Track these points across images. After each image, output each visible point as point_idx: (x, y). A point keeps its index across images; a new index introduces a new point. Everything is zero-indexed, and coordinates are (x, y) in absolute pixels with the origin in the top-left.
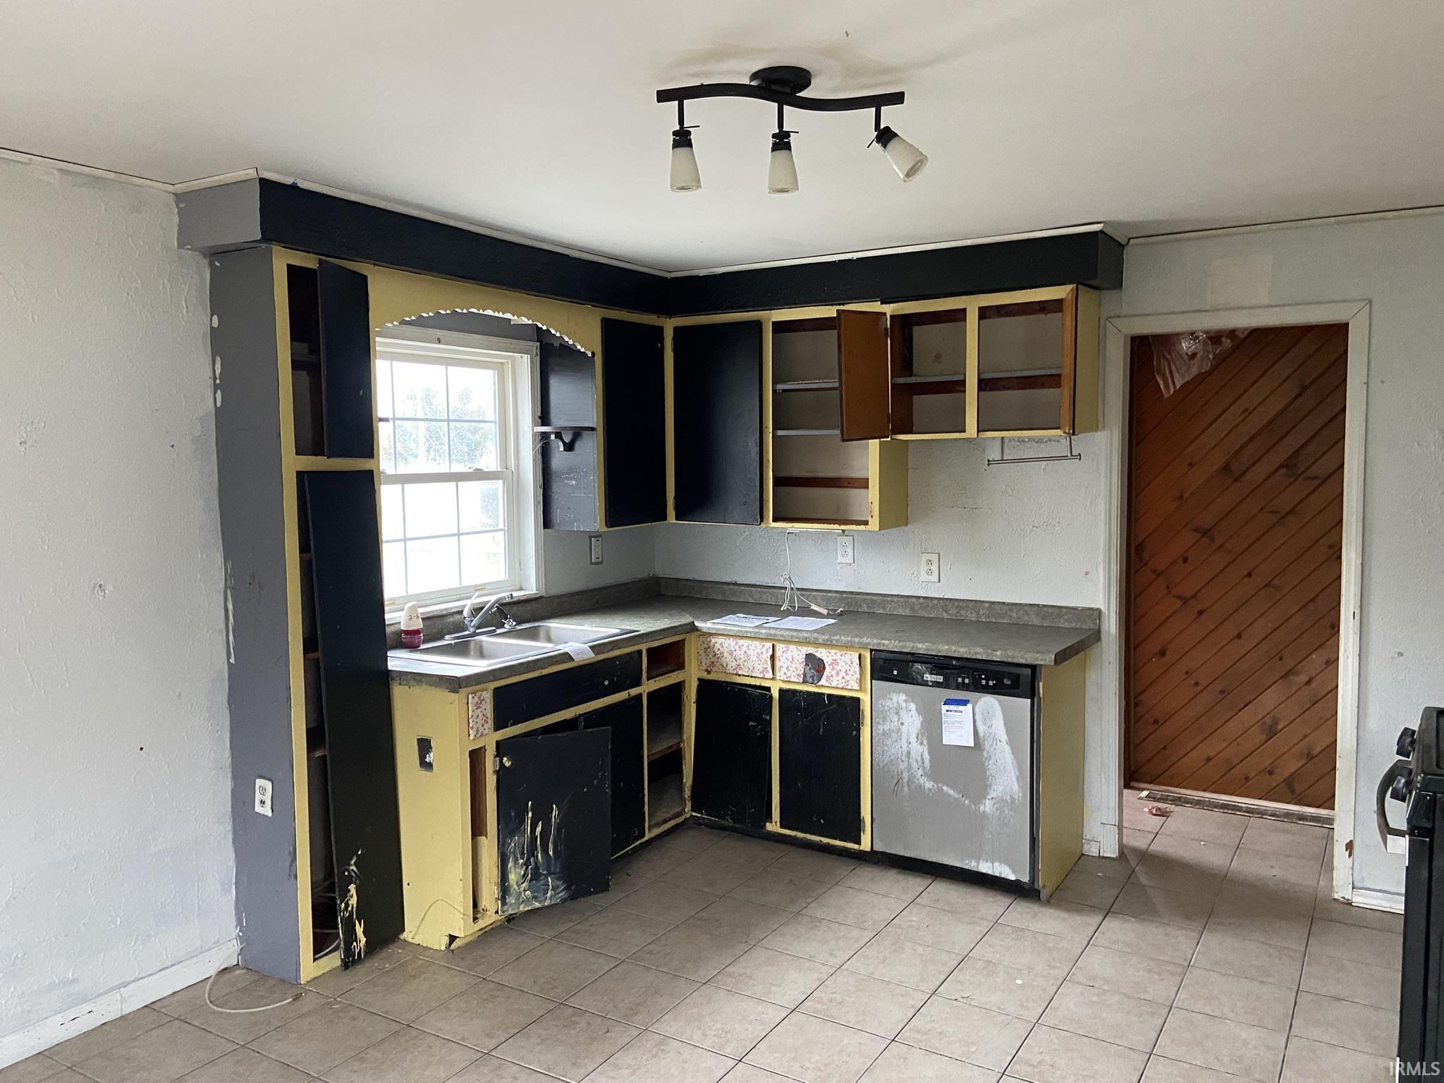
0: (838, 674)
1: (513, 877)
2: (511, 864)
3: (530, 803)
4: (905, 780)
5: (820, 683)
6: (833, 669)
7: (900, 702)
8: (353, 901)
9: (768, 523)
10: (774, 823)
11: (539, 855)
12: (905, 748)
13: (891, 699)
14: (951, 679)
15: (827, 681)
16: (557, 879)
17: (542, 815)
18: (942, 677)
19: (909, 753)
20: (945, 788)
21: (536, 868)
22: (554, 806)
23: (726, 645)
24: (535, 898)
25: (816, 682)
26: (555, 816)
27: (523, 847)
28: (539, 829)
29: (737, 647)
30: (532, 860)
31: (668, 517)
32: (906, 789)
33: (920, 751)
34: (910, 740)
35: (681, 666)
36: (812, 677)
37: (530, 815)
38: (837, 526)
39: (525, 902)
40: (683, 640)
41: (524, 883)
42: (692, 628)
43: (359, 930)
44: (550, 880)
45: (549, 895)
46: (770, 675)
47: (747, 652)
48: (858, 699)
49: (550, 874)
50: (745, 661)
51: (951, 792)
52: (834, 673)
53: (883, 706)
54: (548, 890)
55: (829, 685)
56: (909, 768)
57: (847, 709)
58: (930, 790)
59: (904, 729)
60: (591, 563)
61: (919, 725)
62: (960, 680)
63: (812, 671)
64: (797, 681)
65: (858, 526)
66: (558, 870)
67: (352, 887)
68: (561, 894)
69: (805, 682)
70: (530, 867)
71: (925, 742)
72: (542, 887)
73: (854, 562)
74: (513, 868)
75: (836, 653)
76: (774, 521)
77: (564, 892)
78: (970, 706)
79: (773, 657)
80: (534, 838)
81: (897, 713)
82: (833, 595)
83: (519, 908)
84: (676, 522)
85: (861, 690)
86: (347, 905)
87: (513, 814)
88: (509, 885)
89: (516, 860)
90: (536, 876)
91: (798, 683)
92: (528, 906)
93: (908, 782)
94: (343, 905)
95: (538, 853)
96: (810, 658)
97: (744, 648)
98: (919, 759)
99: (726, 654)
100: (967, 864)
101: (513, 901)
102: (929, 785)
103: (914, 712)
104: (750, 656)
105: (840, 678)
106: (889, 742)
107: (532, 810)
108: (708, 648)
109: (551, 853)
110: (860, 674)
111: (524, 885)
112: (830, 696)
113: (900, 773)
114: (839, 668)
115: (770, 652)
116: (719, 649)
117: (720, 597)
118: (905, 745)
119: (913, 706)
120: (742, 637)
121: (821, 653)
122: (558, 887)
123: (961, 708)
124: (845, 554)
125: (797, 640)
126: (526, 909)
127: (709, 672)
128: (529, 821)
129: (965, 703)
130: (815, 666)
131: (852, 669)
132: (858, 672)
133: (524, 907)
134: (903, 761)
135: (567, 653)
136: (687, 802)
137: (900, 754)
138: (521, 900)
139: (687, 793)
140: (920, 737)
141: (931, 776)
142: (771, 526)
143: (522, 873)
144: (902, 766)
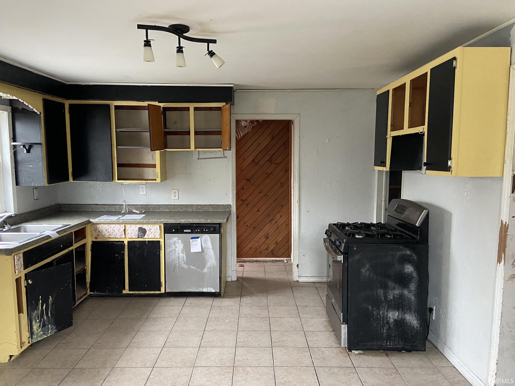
0: (151, 233)
1: (35, 328)
2: (34, 322)
3: (40, 297)
4: (177, 266)
5: (144, 237)
6: (150, 232)
7: (175, 240)
9: (116, 181)
10: (126, 290)
11: (45, 317)
12: (177, 255)
13: (172, 240)
14: (194, 230)
15: (147, 236)
16: (53, 325)
17: (45, 301)
18: (190, 230)
19: (179, 257)
20: (191, 267)
21: (44, 322)
22: (50, 297)
23: (104, 227)
24: (44, 334)
25: (142, 237)
26: (50, 301)
27: (39, 315)
28: (44, 307)
29: (109, 228)
30: (42, 319)
31: (70, 180)
32: (178, 269)
33: (182, 256)
34: (179, 253)
35: (85, 237)
36: (141, 235)
37: (41, 301)
38: (144, 181)
39: (41, 336)
40: (85, 227)
41: (39, 329)
42: (89, 222)
44: (50, 326)
45: (49, 332)
46: (124, 236)
47: (114, 229)
48: (159, 241)
49: (49, 324)
50: (113, 232)
51: (194, 268)
52: (150, 233)
53: (169, 242)
54: (49, 330)
55: (148, 238)
56: (179, 262)
57: (155, 245)
58: (186, 268)
59: (177, 249)
60: (34, 199)
61: (182, 247)
62: (196, 230)
63: (141, 233)
64: (135, 237)
65: (152, 181)
66: (53, 322)
68: (54, 331)
69: (138, 237)
70: (41, 322)
71: (184, 252)
72: (47, 329)
73: (146, 194)
74: (35, 325)
75: (150, 226)
76: (118, 180)
77: (55, 330)
78: (200, 239)
79: (125, 230)
80: (42, 311)
81: (174, 244)
82: (139, 206)
83: (38, 339)
84: (73, 181)
85: (160, 238)
87: (33, 302)
88: (34, 330)
89: (36, 320)
90: (44, 325)
91: (136, 238)
92: (42, 338)
93: (178, 266)
95: (44, 316)
96: (140, 229)
97: (112, 228)
98: (182, 258)
99: (104, 231)
100: (199, 290)
101: (35, 337)
102: (186, 266)
103: (180, 243)
104: (115, 230)
105: (152, 234)
106: (171, 254)
107: (41, 300)
108: (96, 229)
109: (50, 315)
110: (160, 232)
111: (40, 330)
112: (148, 241)
113: (175, 264)
114: (152, 231)
115: (124, 228)
116: (101, 229)
117: (90, 210)
118: (177, 254)
119: (180, 241)
120: (111, 224)
121: (145, 227)
122: (53, 328)
123: (197, 240)
124: (143, 191)
125: (135, 223)
126: (41, 339)
127: (96, 238)
128: (40, 304)
129: (198, 238)
130: (143, 231)
131: (157, 231)
132: (159, 232)
133: (40, 338)
134: (176, 260)
135: (48, 236)
136: (88, 289)
137: (175, 258)
138: (39, 336)
139: (88, 285)
140: (182, 251)
141: (186, 263)
142: (117, 182)
143: (39, 325)
144: (176, 262)
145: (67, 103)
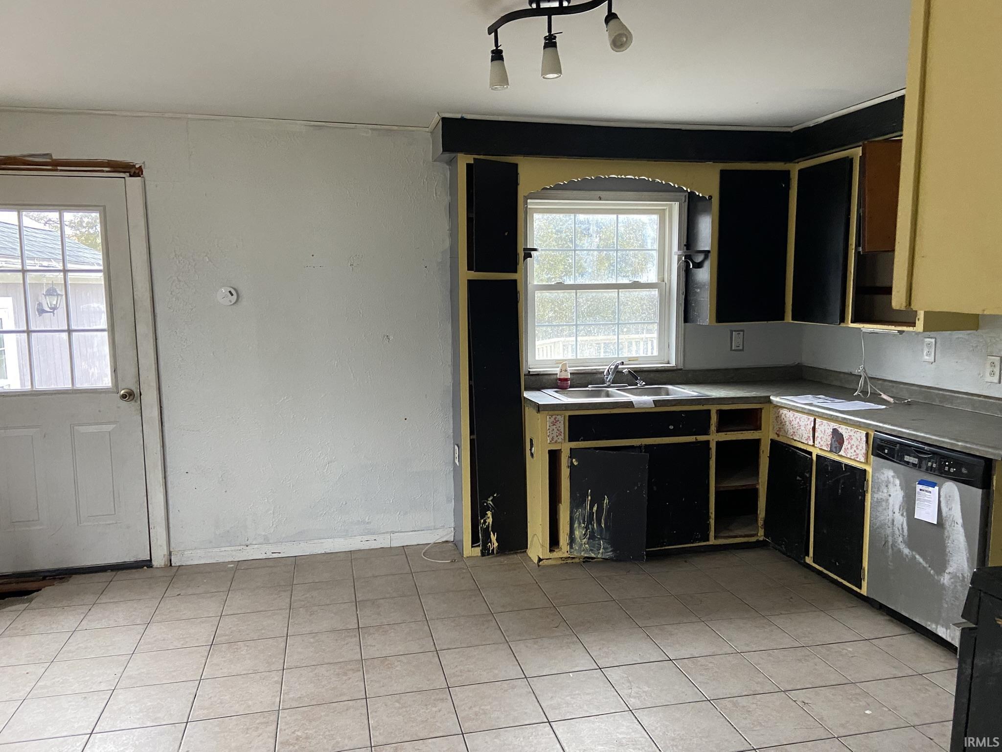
0: (851, 448)
1: (577, 534)
2: (576, 525)
3: (590, 491)
4: (890, 543)
5: (840, 453)
6: (849, 443)
7: (889, 477)
8: (490, 521)
9: (848, 323)
10: (810, 558)
11: (595, 525)
12: (890, 517)
13: (883, 474)
14: (924, 462)
15: (845, 452)
16: (609, 543)
17: (597, 499)
18: (917, 460)
19: (893, 521)
20: (917, 556)
21: (593, 532)
22: (606, 497)
23: (787, 416)
24: (591, 550)
25: (838, 452)
26: (606, 503)
27: (585, 517)
28: (595, 509)
29: (793, 418)
30: (590, 526)
31: (786, 317)
32: (890, 551)
33: (901, 520)
34: (895, 510)
35: (758, 428)
36: (836, 448)
37: (589, 498)
38: (893, 327)
39: (585, 550)
40: (761, 409)
41: (584, 539)
42: (767, 400)
43: (493, 538)
44: (602, 542)
45: (601, 551)
46: (811, 443)
47: (799, 422)
48: (865, 470)
49: (602, 538)
50: (798, 429)
51: (921, 560)
52: (849, 446)
53: (878, 479)
54: (600, 548)
55: (846, 456)
56: (893, 534)
57: (856, 477)
58: (907, 556)
59: (891, 500)
60: (731, 350)
61: (901, 499)
62: (930, 464)
63: (836, 443)
64: (827, 449)
65: (908, 328)
66: (608, 538)
67: (489, 513)
68: (609, 554)
69: (831, 451)
70: (589, 530)
71: (905, 514)
72: (597, 545)
73: (935, 362)
74: (577, 529)
75: (851, 430)
76: (852, 322)
77: (612, 553)
78: (937, 488)
79: (814, 429)
80: (591, 513)
81: (887, 486)
82: (916, 388)
83: (581, 553)
84: (792, 321)
85: (867, 462)
86: (485, 522)
87: (578, 495)
88: (575, 537)
89: (580, 524)
90: (592, 537)
91: (827, 451)
92: (587, 554)
93: (891, 545)
94: (482, 521)
95: (594, 523)
96: (835, 431)
97: (798, 420)
98: (900, 528)
99: (787, 423)
100: (929, 625)
101: (577, 548)
102: (906, 551)
103: (898, 487)
104: (800, 426)
105: (852, 451)
106: (880, 509)
107: (591, 495)
108: (778, 417)
109: (603, 526)
110: (866, 450)
111: (585, 540)
112: (846, 465)
113: (886, 536)
114: (852, 442)
115: (812, 425)
116: (784, 419)
118: (891, 513)
119: (897, 482)
120: (798, 411)
121: (843, 430)
122: (607, 548)
123: (930, 489)
124: (928, 354)
125: (826, 417)
126: (586, 555)
127: (778, 435)
128: (589, 502)
129: (933, 485)
130: (838, 439)
131: (861, 445)
132: (864, 448)
133: (584, 554)
134: (889, 527)
135: (632, 402)
136: (760, 528)
137: (887, 521)
138: (582, 549)
139: (761, 522)
140: (901, 509)
141: (910, 544)
142: (849, 326)
143: (584, 533)
144: (889, 531)
145: (795, 169)
